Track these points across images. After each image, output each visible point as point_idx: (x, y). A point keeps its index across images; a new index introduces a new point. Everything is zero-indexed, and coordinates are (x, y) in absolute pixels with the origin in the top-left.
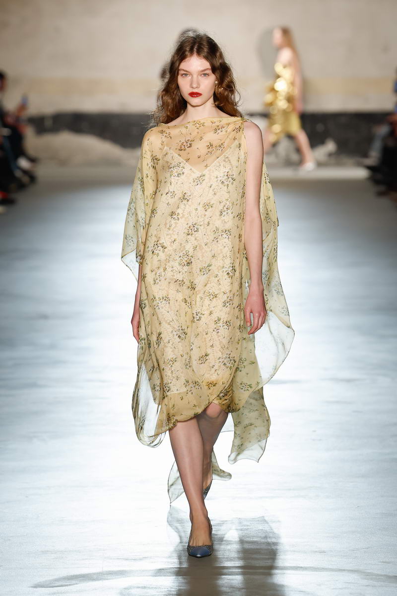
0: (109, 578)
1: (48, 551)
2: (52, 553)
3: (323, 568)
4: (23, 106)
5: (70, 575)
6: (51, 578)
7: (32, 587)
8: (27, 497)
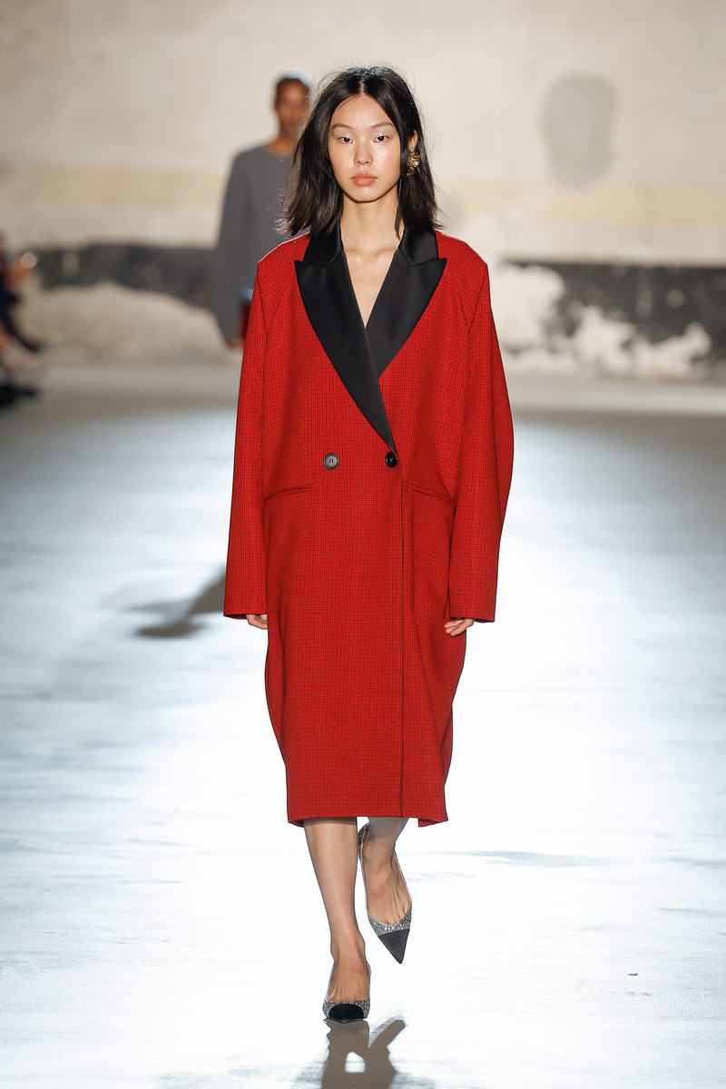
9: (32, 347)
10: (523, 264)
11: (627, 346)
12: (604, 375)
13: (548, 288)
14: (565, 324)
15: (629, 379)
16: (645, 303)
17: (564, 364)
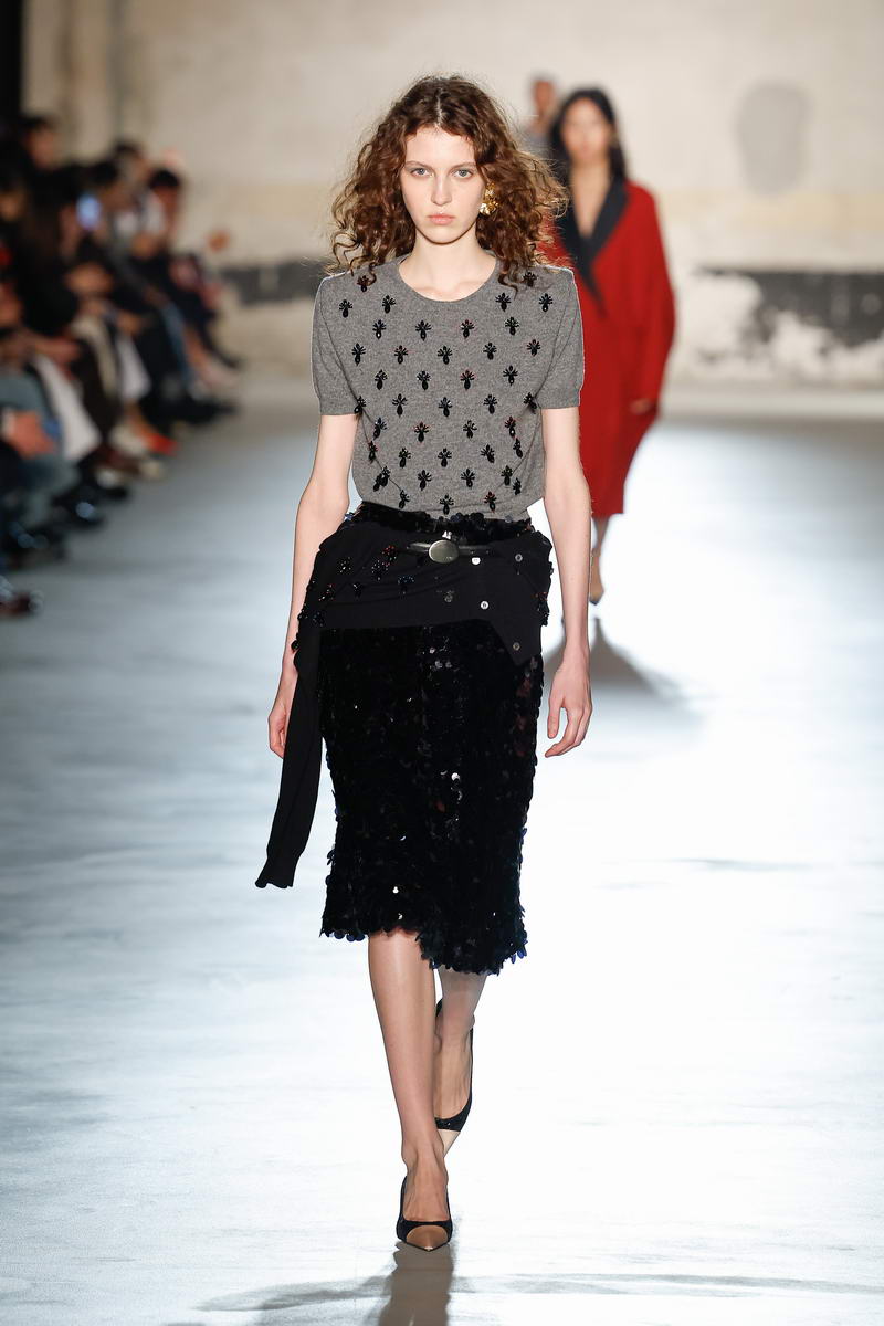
0: (369, 1293)
1: (236, 1230)
2: (246, 1235)
3: (848, 1286)
4: (219, 241)
5: (284, 1283)
6: (242, 1290)
7: (198, 1308)
8: (193, 1108)
9: (232, 363)
10: (719, 272)
11: (824, 352)
12: (799, 381)
13: (742, 296)
14: (761, 330)
15: (825, 385)
16: (841, 307)
17: (760, 371)
